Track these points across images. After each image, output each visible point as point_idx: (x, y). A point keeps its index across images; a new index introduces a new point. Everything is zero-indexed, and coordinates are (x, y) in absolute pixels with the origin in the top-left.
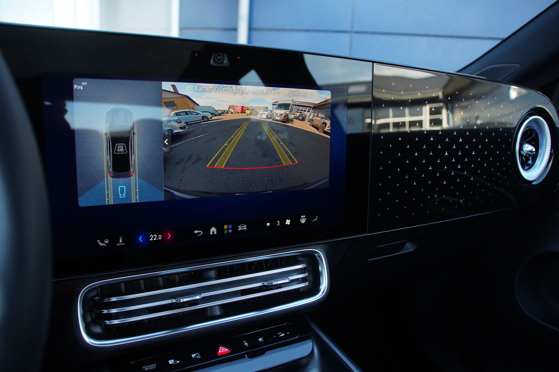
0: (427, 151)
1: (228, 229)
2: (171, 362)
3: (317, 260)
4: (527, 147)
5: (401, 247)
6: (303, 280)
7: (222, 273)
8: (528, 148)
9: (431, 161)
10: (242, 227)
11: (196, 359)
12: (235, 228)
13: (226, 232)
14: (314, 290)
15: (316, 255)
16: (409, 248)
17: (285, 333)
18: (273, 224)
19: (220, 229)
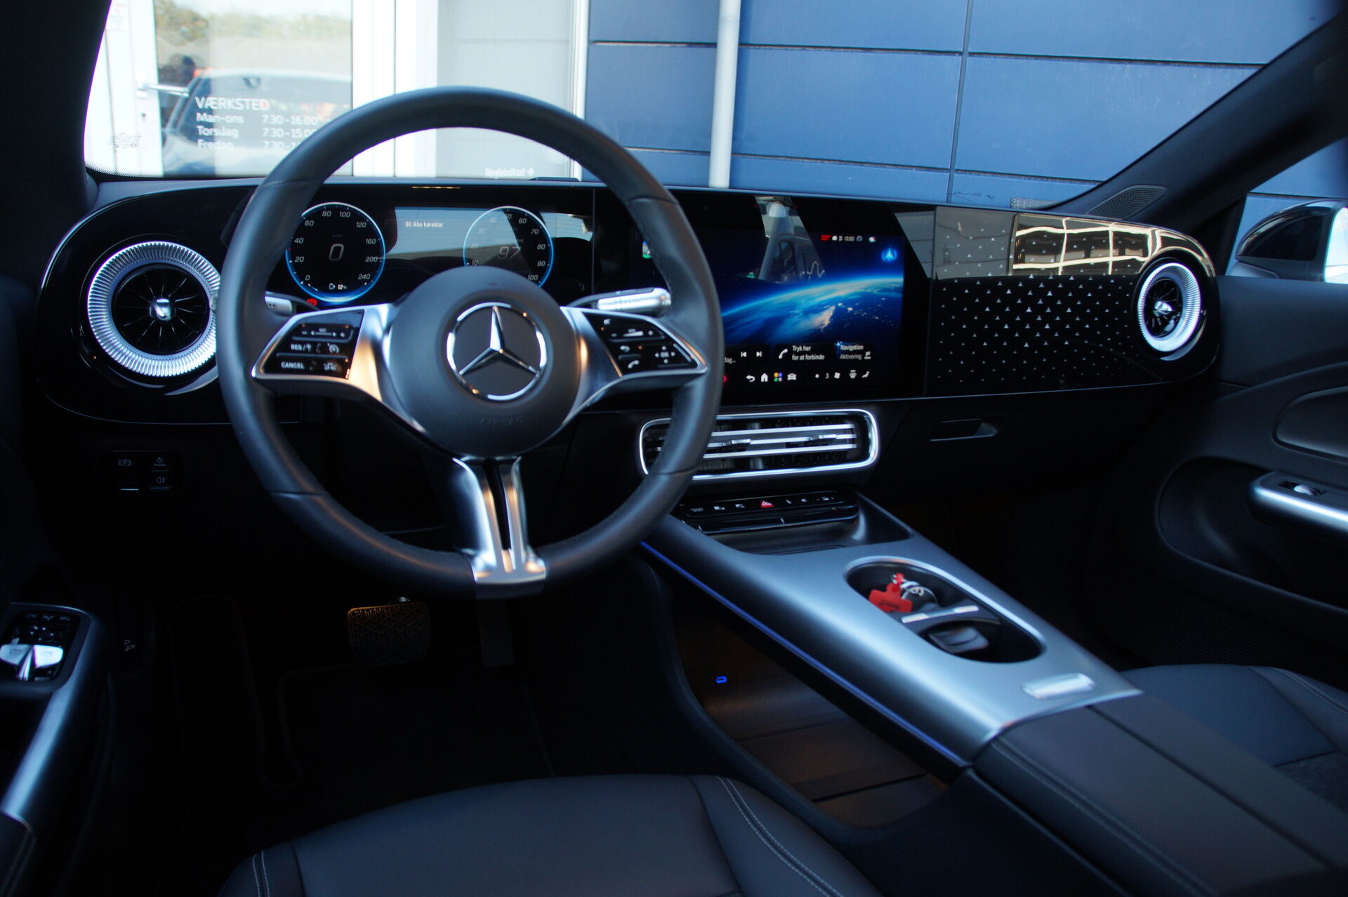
0: (1003, 306)
1: (778, 377)
2: (717, 508)
3: (865, 422)
4: (1161, 306)
5: (974, 429)
6: (852, 441)
7: (766, 423)
8: (1163, 307)
9: (1008, 318)
10: (792, 377)
11: (739, 508)
12: (785, 377)
13: (776, 380)
14: (864, 455)
15: (865, 417)
16: (988, 431)
17: (830, 498)
18: (822, 376)
19: (771, 377)
